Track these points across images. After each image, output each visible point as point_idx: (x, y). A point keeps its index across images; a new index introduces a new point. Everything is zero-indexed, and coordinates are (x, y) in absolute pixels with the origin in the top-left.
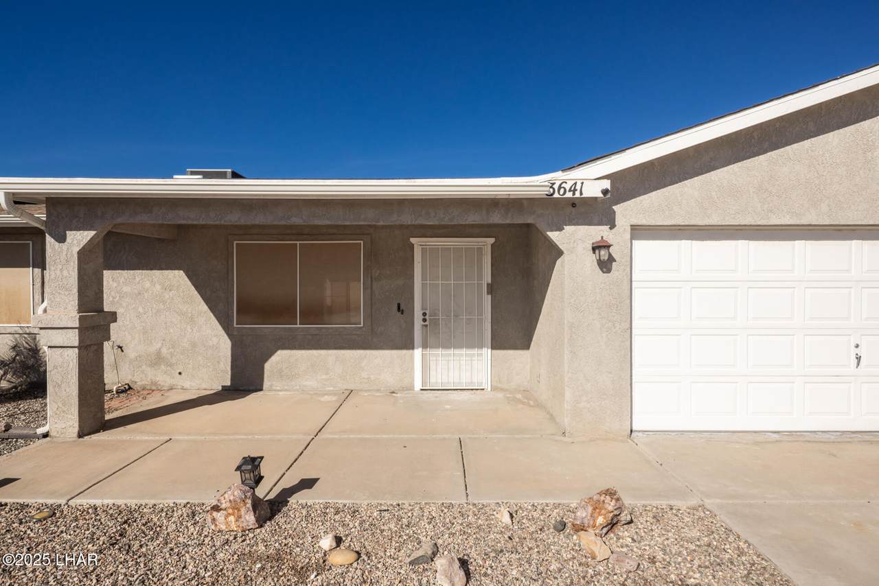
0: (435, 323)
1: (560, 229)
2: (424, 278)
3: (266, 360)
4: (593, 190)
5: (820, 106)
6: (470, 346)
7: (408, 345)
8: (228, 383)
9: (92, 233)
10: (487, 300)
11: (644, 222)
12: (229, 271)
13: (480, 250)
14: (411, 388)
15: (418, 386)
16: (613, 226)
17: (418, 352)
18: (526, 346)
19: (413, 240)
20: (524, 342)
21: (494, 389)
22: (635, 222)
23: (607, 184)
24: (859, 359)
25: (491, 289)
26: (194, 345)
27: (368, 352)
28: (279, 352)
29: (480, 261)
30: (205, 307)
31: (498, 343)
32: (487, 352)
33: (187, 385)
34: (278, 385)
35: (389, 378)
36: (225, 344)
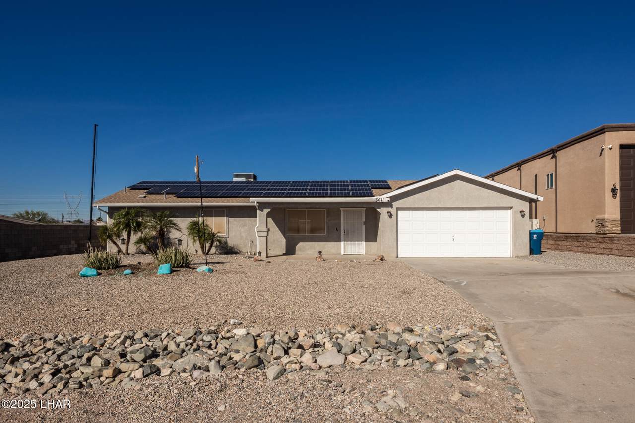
0: (348, 234)
1: (380, 208)
2: (344, 220)
3: (296, 245)
4: (386, 200)
5: (449, 177)
6: (358, 241)
7: (340, 241)
8: (285, 252)
9: (270, 210)
10: (364, 227)
11: (400, 207)
12: (285, 219)
13: (361, 212)
14: (340, 253)
15: (342, 253)
16: (392, 208)
17: (342, 243)
18: (376, 241)
19: (341, 209)
20: (375, 240)
21: (365, 254)
22: (398, 206)
23: (389, 199)
24: (453, 239)
25: (365, 223)
26: (274, 241)
27: (327, 243)
28: (300, 243)
29: (361, 214)
30: (278, 229)
31: (367, 240)
32: (364, 243)
33: (272, 253)
34: (300, 253)
35: (333, 251)
36: (284, 241)
